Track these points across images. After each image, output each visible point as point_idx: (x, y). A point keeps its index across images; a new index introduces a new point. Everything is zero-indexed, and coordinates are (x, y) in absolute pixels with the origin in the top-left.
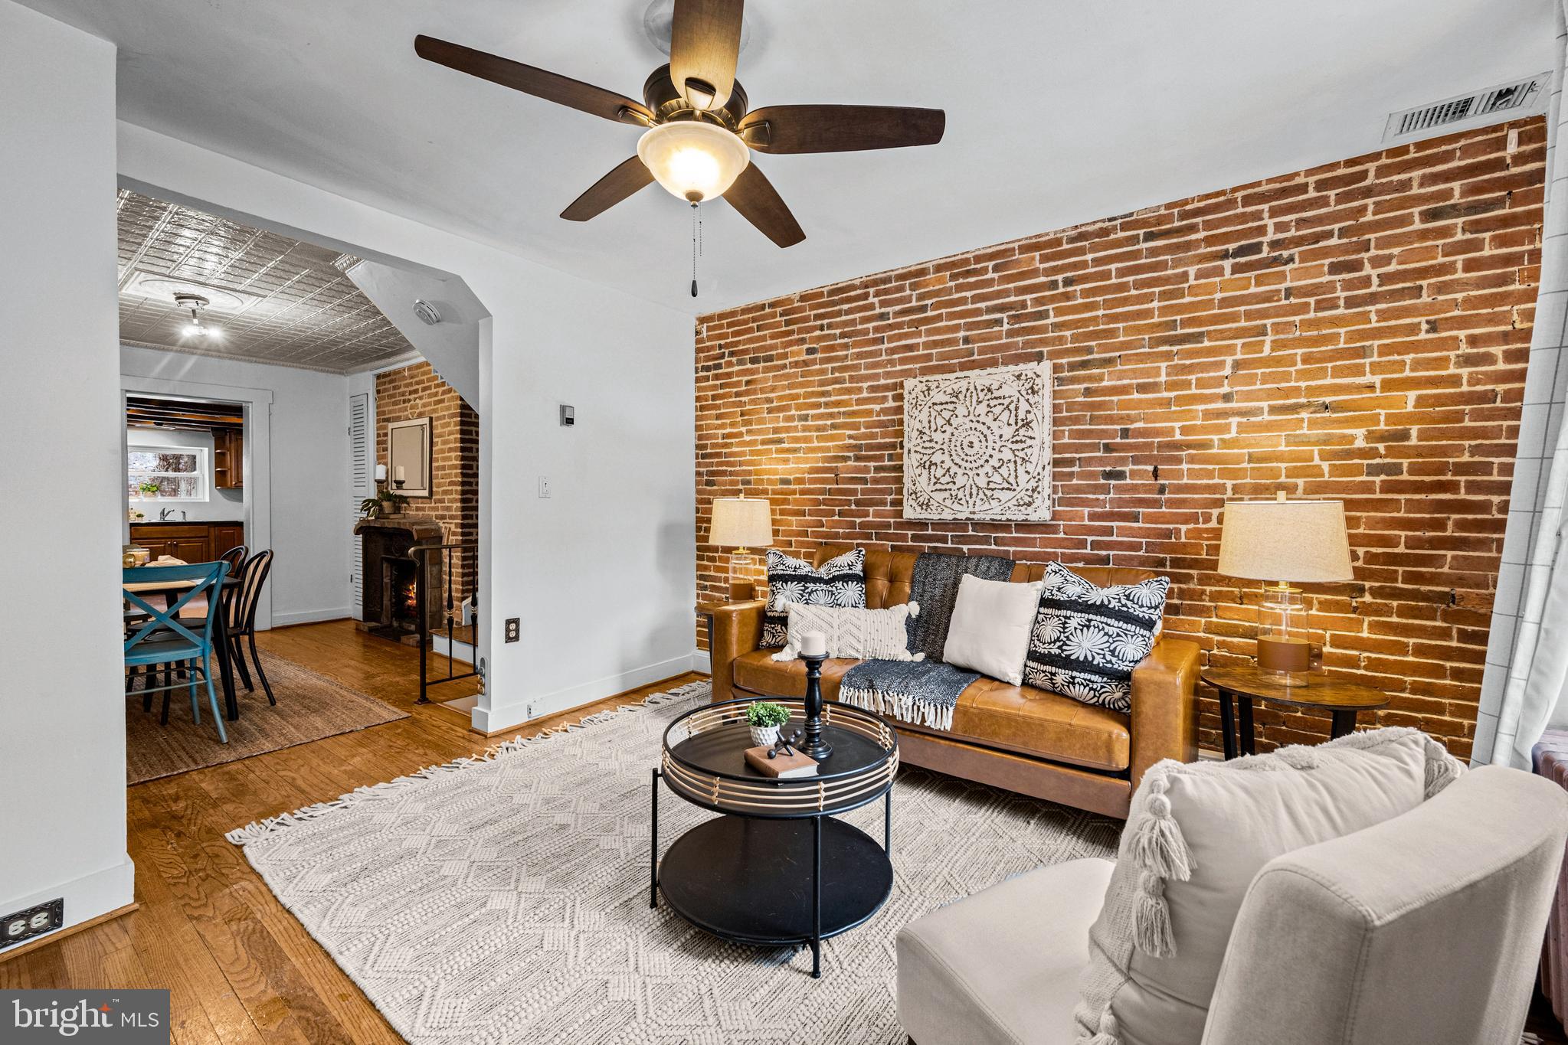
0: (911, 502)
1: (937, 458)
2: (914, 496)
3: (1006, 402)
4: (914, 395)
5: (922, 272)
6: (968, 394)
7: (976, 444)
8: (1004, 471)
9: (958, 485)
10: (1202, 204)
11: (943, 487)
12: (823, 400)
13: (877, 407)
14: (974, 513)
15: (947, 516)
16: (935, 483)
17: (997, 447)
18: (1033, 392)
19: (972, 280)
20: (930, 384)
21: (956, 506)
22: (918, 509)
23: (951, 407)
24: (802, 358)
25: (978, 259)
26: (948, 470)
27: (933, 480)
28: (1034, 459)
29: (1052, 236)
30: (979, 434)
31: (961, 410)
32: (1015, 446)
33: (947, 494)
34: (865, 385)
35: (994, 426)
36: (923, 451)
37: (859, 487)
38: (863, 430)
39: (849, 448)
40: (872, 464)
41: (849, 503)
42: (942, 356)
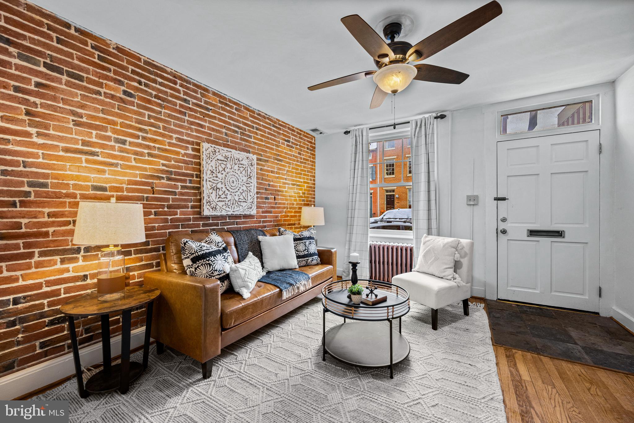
0: (208, 207)
1: (219, 186)
2: (209, 204)
3: (244, 167)
4: (208, 152)
5: (206, 90)
6: (231, 160)
7: (235, 182)
8: (244, 194)
9: (228, 199)
10: (282, 123)
11: (222, 200)
13: (183, 152)
14: (234, 212)
15: (224, 213)
16: (219, 198)
17: (242, 184)
18: (252, 166)
19: (228, 109)
20: (216, 149)
21: (227, 209)
22: (211, 210)
23: (225, 163)
25: (230, 101)
26: (224, 192)
27: (218, 196)
28: (252, 191)
29: (252, 109)
30: (236, 178)
31: (229, 166)
32: (247, 185)
33: (223, 203)
34: (175, 136)
35: (241, 175)
36: (213, 181)
37: (171, 197)
38: (173, 163)
39: (162, 171)
40: (179, 184)
41: (163, 206)
42: (216, 137)
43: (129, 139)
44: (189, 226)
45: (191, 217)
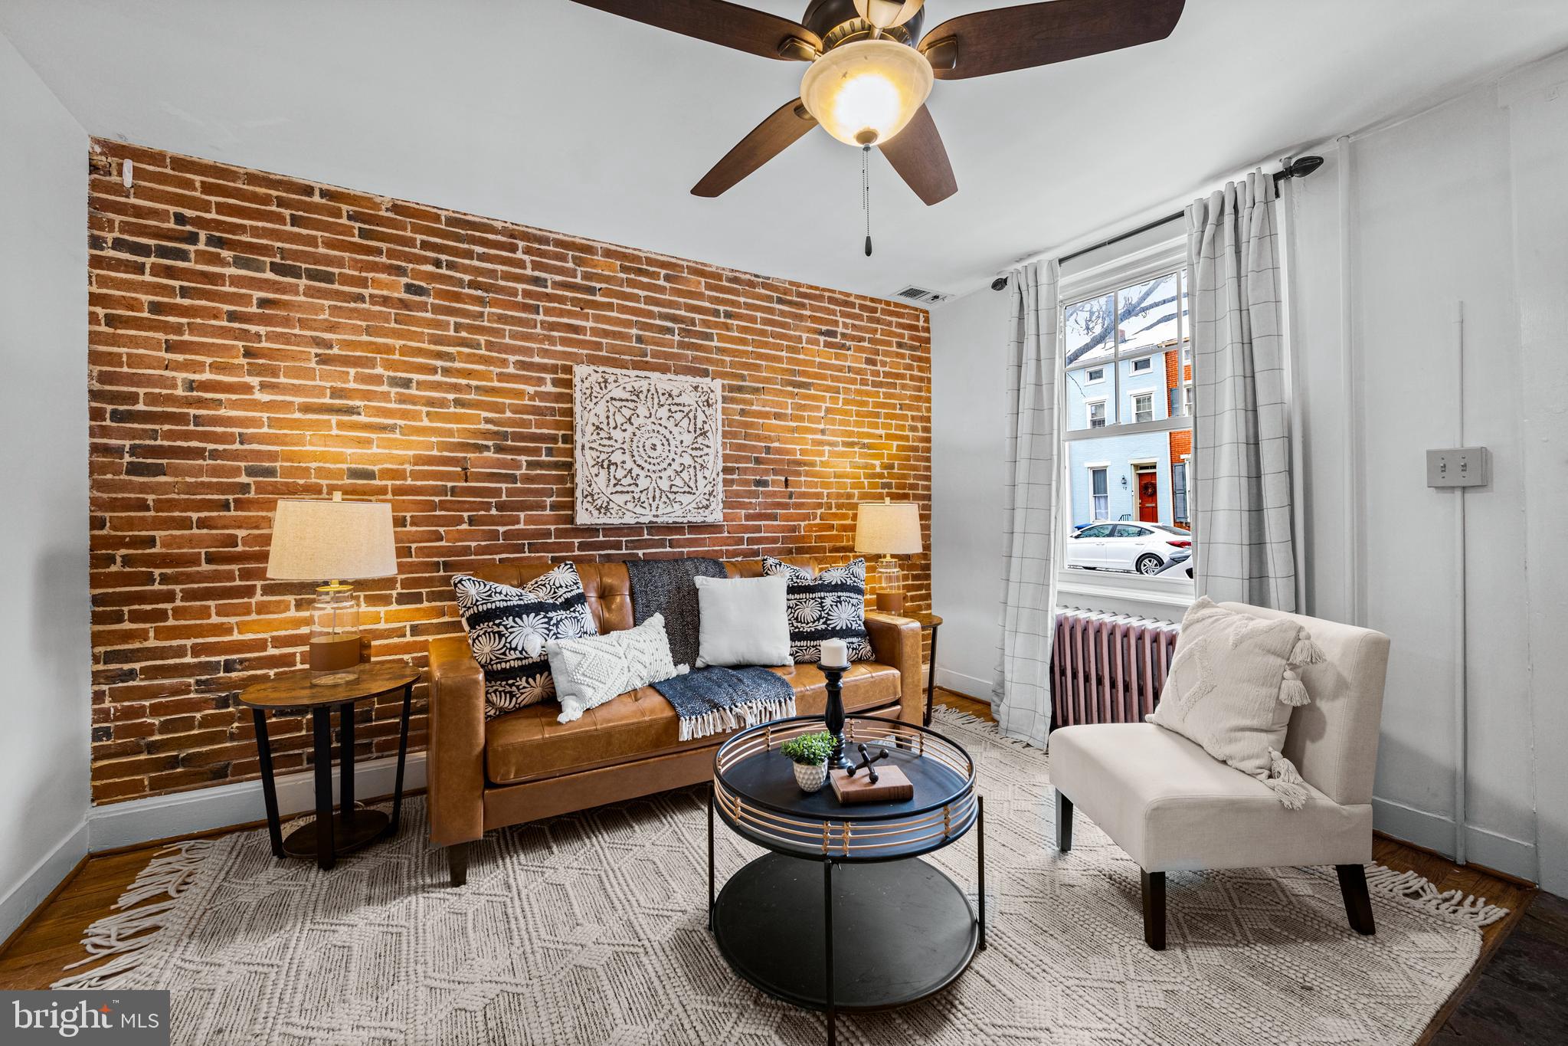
0: (586, 505)
1: (617, 457)
2: (589, 499)
3: (686, 409)
4: (587, 384)
5: (588, 249)
6: (649, 395)
7: (659, 447)
8: (685, 475)
9: (641, 488)
10: (808, 291)
11: (625, 489)
12: (439, 363)
13: (531, 389)
14: (657, 516)
15: (629, 519)
16: (615, 485)
17: (679, 451)
18: (709, 405)
19: (645, 280)
20: (607, 376)
21: (639, 510)
22: (595, 513)
23: (631, 405)
24: (396, 295)
25: (650, 261)
26: (630, 471)
27: (613, 481)
28: (710, 465)
29: (714, 269)
30: (662, 437)
31: (642, 411)
32: (694, 453)
33: (628, 497)
34: (512, 358)
35: (675, 430)
36: (600, 448)
37: (504, 486)
38: (508, 414)
39: (486, 434)
40: (523, 458)
41: (487, 506)
42: (613, 349)
43: (415, 377)
44: (545, 548)
45: (553, 527)
